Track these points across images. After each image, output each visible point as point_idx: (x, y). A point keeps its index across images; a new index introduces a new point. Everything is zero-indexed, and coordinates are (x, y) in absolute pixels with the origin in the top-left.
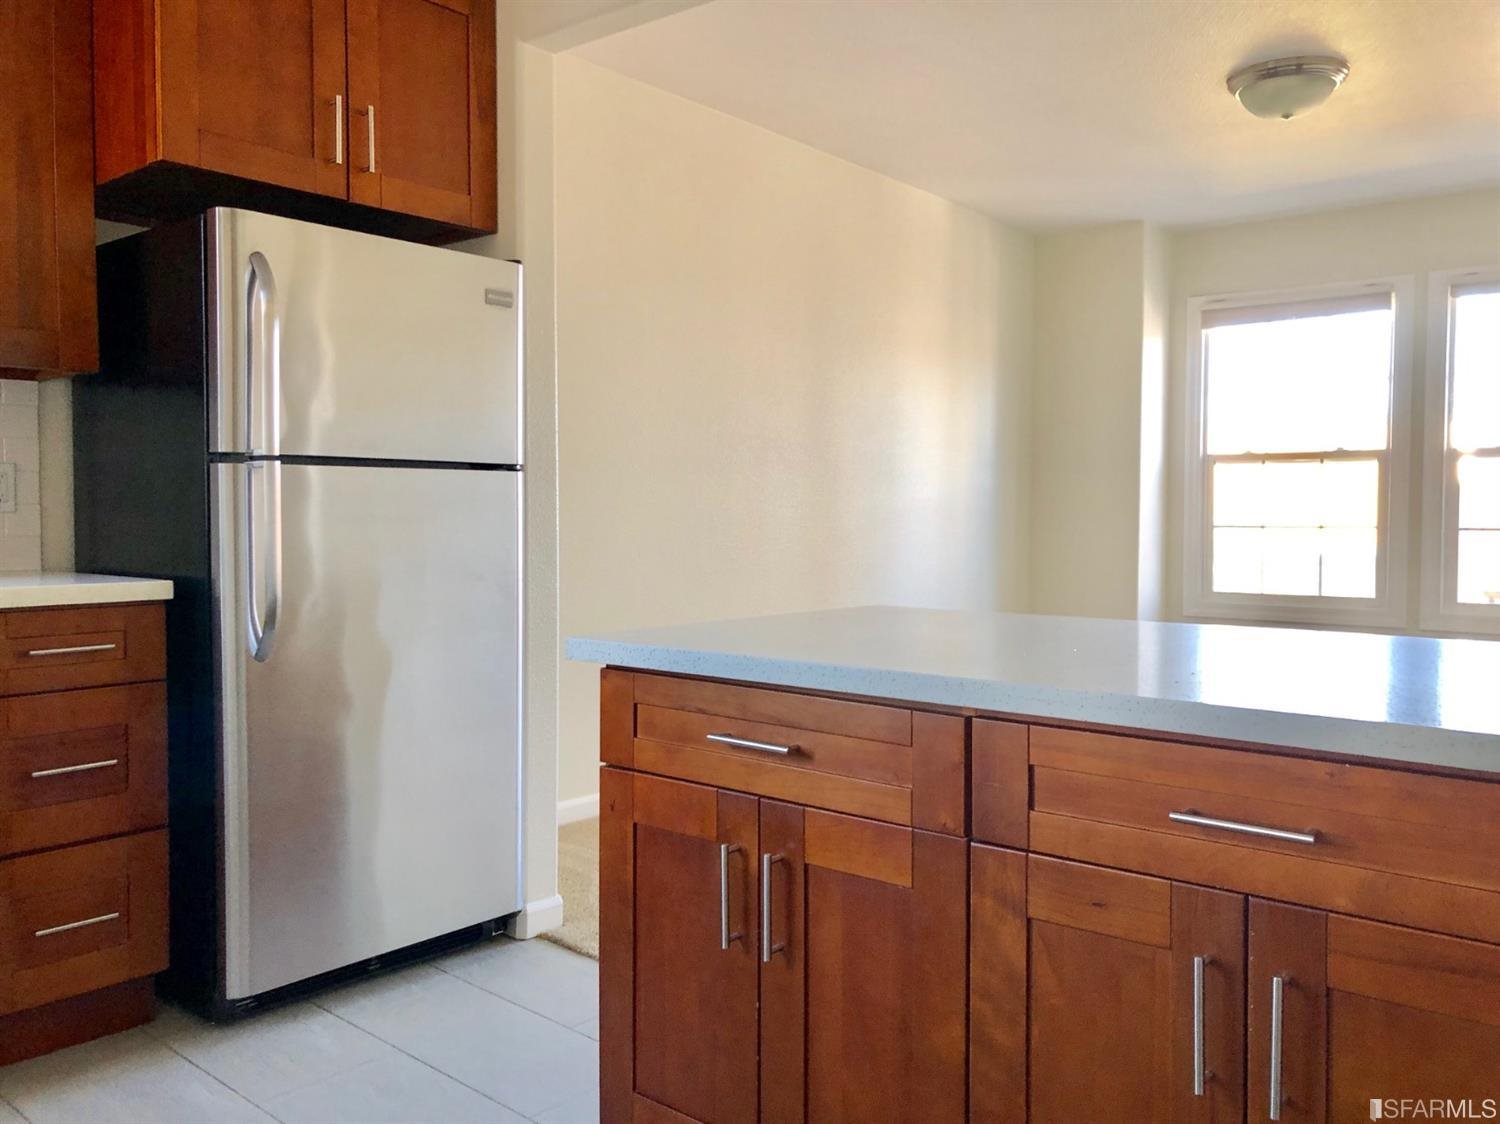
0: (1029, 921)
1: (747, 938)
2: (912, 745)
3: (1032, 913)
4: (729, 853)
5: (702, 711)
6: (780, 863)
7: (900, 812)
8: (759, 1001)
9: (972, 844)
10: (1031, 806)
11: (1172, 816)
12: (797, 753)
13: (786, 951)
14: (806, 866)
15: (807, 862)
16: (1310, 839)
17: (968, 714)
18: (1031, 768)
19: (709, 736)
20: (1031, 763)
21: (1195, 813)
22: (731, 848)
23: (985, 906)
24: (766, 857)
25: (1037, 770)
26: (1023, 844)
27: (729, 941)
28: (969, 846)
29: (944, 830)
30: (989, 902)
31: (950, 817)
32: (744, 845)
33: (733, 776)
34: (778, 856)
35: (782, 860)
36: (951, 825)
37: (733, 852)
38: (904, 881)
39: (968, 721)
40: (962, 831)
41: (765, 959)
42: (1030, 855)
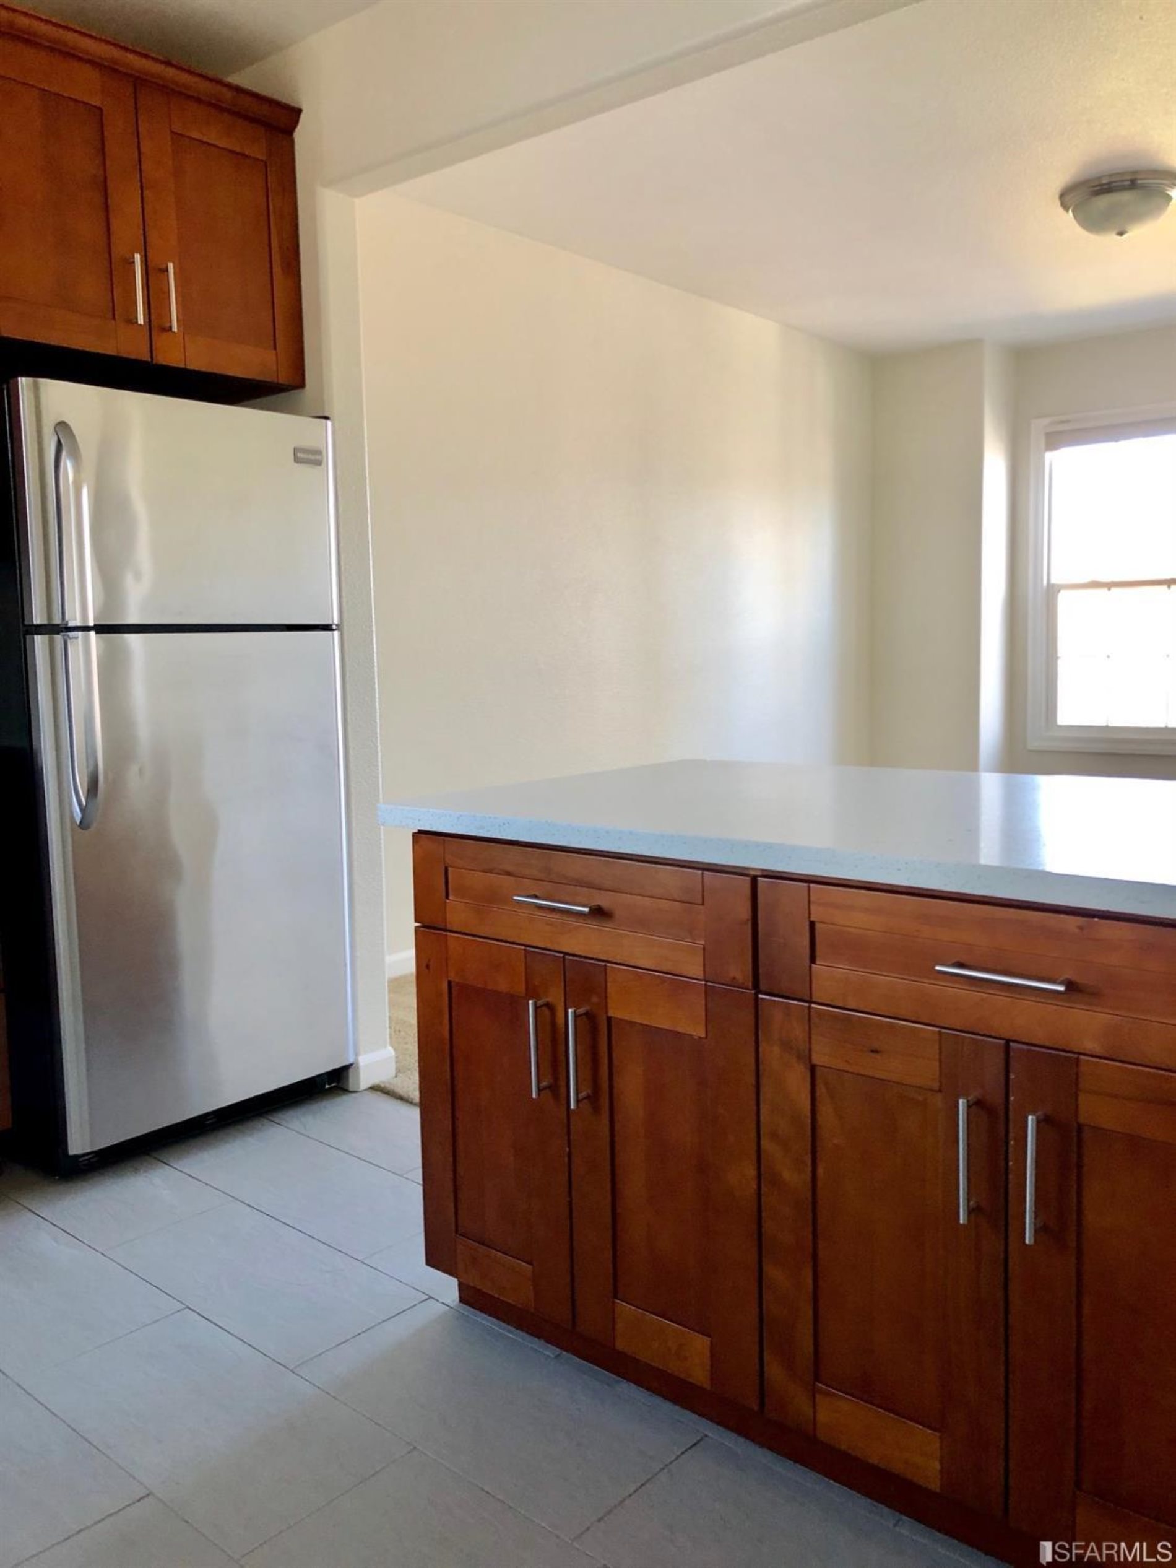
0: (813, 1069)
1: (555, 1087)
2: (703, 904)
3: (816, 1059)
4: (536, 1008)
5: (509, 874)
6: (584, 1017)
7: (694, 968)
8: (569, 1146)
9: (761, 996)
10: (813, 960)
11: (938, 968)
12: (598, 913)
13: (593, 1099)
14: (609, 1019)
15: (611, 1014)
16: (1061, 988)
17: (753, 873)
18: (812, 925)
19: (515, 898)
20: (812, 919)
21: (961, 965)
22: (540, 1003)
23: (772, 1053)
24: (570, 1011)
25: (818, 926)
26: (807, 998)
27: (539, 1090)
28: (757, 999)
29: (733, 982)
30: (776, 1050)
31: (739, 970)
32: (550, 999)
33: (538, 935)
34: (582, 1010)
35: (587, 1014)
36: (740, 977)
37: (541, 1006)
38: (699, 1032)
39: (754, 880)
40: (750, 985)
41: (572, 1107)
42: (813, 1006)
